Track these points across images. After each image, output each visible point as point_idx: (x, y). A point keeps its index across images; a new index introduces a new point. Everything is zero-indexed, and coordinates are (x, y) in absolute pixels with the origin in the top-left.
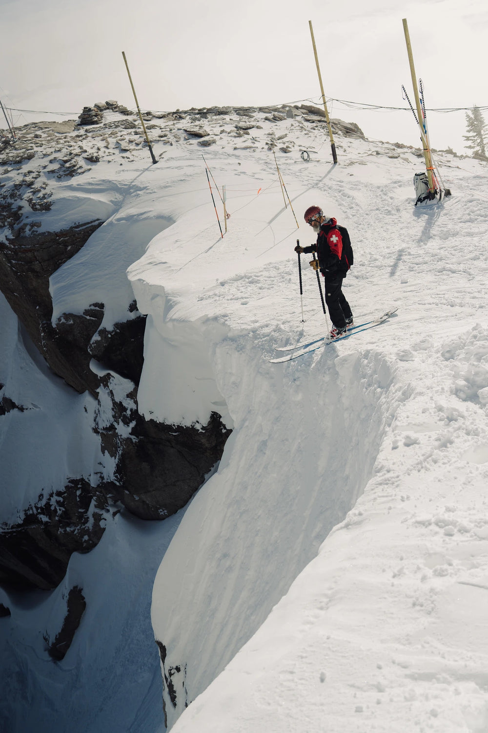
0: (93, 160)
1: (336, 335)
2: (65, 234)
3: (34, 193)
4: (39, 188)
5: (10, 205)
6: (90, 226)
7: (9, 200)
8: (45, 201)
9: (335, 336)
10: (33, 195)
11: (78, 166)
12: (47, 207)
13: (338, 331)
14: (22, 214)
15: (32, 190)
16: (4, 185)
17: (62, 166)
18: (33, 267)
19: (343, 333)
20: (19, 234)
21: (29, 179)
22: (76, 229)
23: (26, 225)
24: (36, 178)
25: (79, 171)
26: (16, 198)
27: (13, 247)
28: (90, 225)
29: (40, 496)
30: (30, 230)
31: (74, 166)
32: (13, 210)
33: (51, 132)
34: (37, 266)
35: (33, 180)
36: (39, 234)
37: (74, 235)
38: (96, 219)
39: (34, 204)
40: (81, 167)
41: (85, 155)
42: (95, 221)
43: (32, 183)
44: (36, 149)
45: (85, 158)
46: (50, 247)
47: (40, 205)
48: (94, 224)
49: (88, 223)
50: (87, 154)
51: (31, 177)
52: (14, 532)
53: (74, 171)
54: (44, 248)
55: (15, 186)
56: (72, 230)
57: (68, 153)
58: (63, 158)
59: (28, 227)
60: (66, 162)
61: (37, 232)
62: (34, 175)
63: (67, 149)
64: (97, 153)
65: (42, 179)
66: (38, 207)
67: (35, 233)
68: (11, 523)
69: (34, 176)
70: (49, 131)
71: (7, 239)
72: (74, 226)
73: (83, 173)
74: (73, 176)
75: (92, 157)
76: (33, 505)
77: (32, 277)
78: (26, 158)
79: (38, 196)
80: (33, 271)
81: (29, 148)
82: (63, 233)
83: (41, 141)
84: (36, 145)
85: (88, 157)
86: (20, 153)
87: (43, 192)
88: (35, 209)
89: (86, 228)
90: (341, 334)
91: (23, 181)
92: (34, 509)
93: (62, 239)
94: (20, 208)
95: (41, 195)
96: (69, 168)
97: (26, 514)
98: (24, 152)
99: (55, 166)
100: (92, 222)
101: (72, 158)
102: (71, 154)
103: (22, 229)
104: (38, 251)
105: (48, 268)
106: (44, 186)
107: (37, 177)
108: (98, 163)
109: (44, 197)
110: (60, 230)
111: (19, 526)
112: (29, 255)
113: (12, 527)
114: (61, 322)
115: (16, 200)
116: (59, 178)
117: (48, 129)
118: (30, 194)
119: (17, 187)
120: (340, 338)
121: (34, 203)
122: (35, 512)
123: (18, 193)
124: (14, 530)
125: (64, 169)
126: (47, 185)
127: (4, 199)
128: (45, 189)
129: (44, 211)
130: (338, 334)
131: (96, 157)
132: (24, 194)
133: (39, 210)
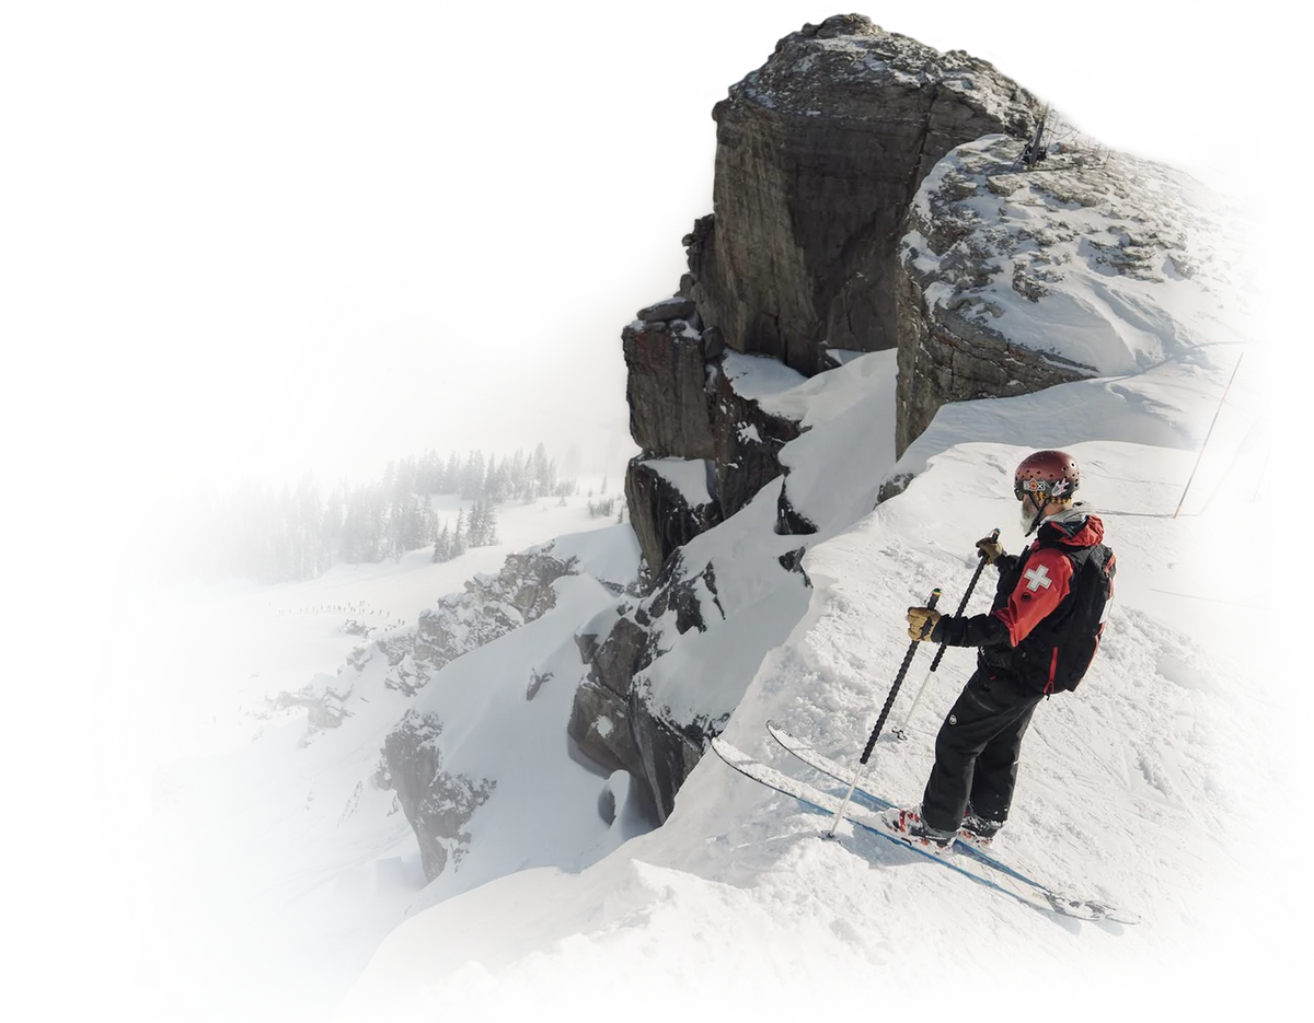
0: (1180, 269)
1: (908, 830)
2: (1020, 355)
3: (1036, 259)
4: (1050, 258)
5: (988, 255)
6: (1072, 371)
7: (993, 249)
8: (1041, 283)
9: (903, 830)
10: (1032, 262)
11: (1146, 263)
12: (1034, 294)
13: (919, 825)
14: (992, 281)
15: (1039, 254)
16: (1007, 221)
17: (1122, 245)
18: (938, 372)
19: (935, 843)
20: (959, 307)
21: (1050, 234)
22: (1046, 360)
23: (979, 300)
24: (1062, 239)
25: (1141, 272)
26: (1004, 251)
27: (933, 321)
28: (1074, 368)
29: (725, 715)
30: (978, 312)
31: (1139, 259)
32: (984, 266)
33: (1174, 192)
34: (945, 375)
35: (1055, 239)
36: (985, 329)
37: (1035, 367)
38: (1092, 365)
39: (1019, 278)
40: (1149, 267)
41: (1175, 253)
42: (1087, 367)
43: (1048, 244)
44: (1110, 196)
45: (1172, 258)
46: (984, 359)
47: (1027, 284)
48: (1081, 370)
49: (1074, 364)
50: (1182, 253)
51: (1057, 232)
52: (669, 730)
53: (1130, 266)
54: (974, 355)
55: (1021, 232)
56: (1038, 357)
57: (1151, 233)
58: (1136, 234)
59: (980, 307)
60: (1133, 243)
61: (986, 321)
62: (1063, 232)
63: (1157, 226)
64: (1201, 262)
65: (1071, 248)
66: (1022, 285)
67: (981, 321)
68: (674, 716)
69: (1063, 235)
70: (1173, 189)
71: (937, 304)
72: (1047, 351)
73: (1144, 279)
74: (1122, 272)
75: (1184, 264)
76: (710, 719)
77: (928, 389)
78: (1078, 200)
79: (1038, 269)
80: (936, 380)
81: (1103, 189)
82: (1019, 351)
83: (1132, 190)
84: (1118, 191)
85: (1178, 259)
86: (1078, 188)
87: (1052, 267)
88: (1016, 287)
89: (1063, 369)
90: (926, 842)
91: (1039, 232)
92: (707, 725)
93: (1012, 359)
94: (997, 270)
95: (1043, 269)
96: (1128, 256)
97: (695, 721)
98: (1087, 190)
99: (1110, 241)
100: (1080, 366)
101: (1147, 244)
102: (1154, 236)
103: (967, 303)
104: (962, 352)
105: (960, 391)
106: (1062, 259)
107: (1066, 240)
108: (1186, 280)
109: (1044, 277)
110: (1019, 343)
111: (678, 728)
112: (946, 349)
113: (671, 723)
114: (895, 484)
115: (1001, 254)
116: (1098, 264)
117: (1175, 186)
118: (1031, 258)
119: (1022, 235)
120: (914, 844)
121: (1022, 276)
122: (705, 730)
123: (1015, 245)
124: (672, 728)
125: (1119, 252)
126: (1067, 261)
127: (988, 241)
128: (1059, 264)
129: (1025, 298)
130: (914, 832)
131: (1191, 268)
132: (1020, 253)
133: (1020, 291)
